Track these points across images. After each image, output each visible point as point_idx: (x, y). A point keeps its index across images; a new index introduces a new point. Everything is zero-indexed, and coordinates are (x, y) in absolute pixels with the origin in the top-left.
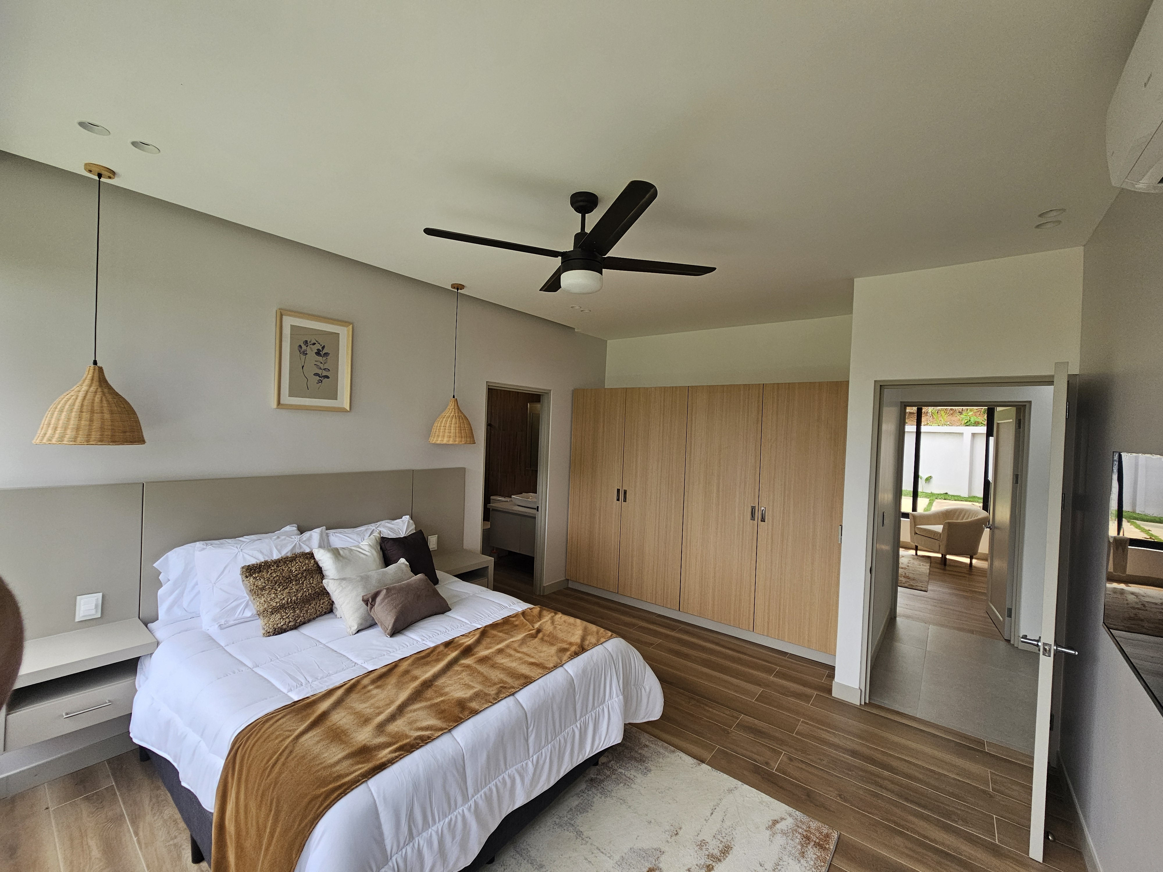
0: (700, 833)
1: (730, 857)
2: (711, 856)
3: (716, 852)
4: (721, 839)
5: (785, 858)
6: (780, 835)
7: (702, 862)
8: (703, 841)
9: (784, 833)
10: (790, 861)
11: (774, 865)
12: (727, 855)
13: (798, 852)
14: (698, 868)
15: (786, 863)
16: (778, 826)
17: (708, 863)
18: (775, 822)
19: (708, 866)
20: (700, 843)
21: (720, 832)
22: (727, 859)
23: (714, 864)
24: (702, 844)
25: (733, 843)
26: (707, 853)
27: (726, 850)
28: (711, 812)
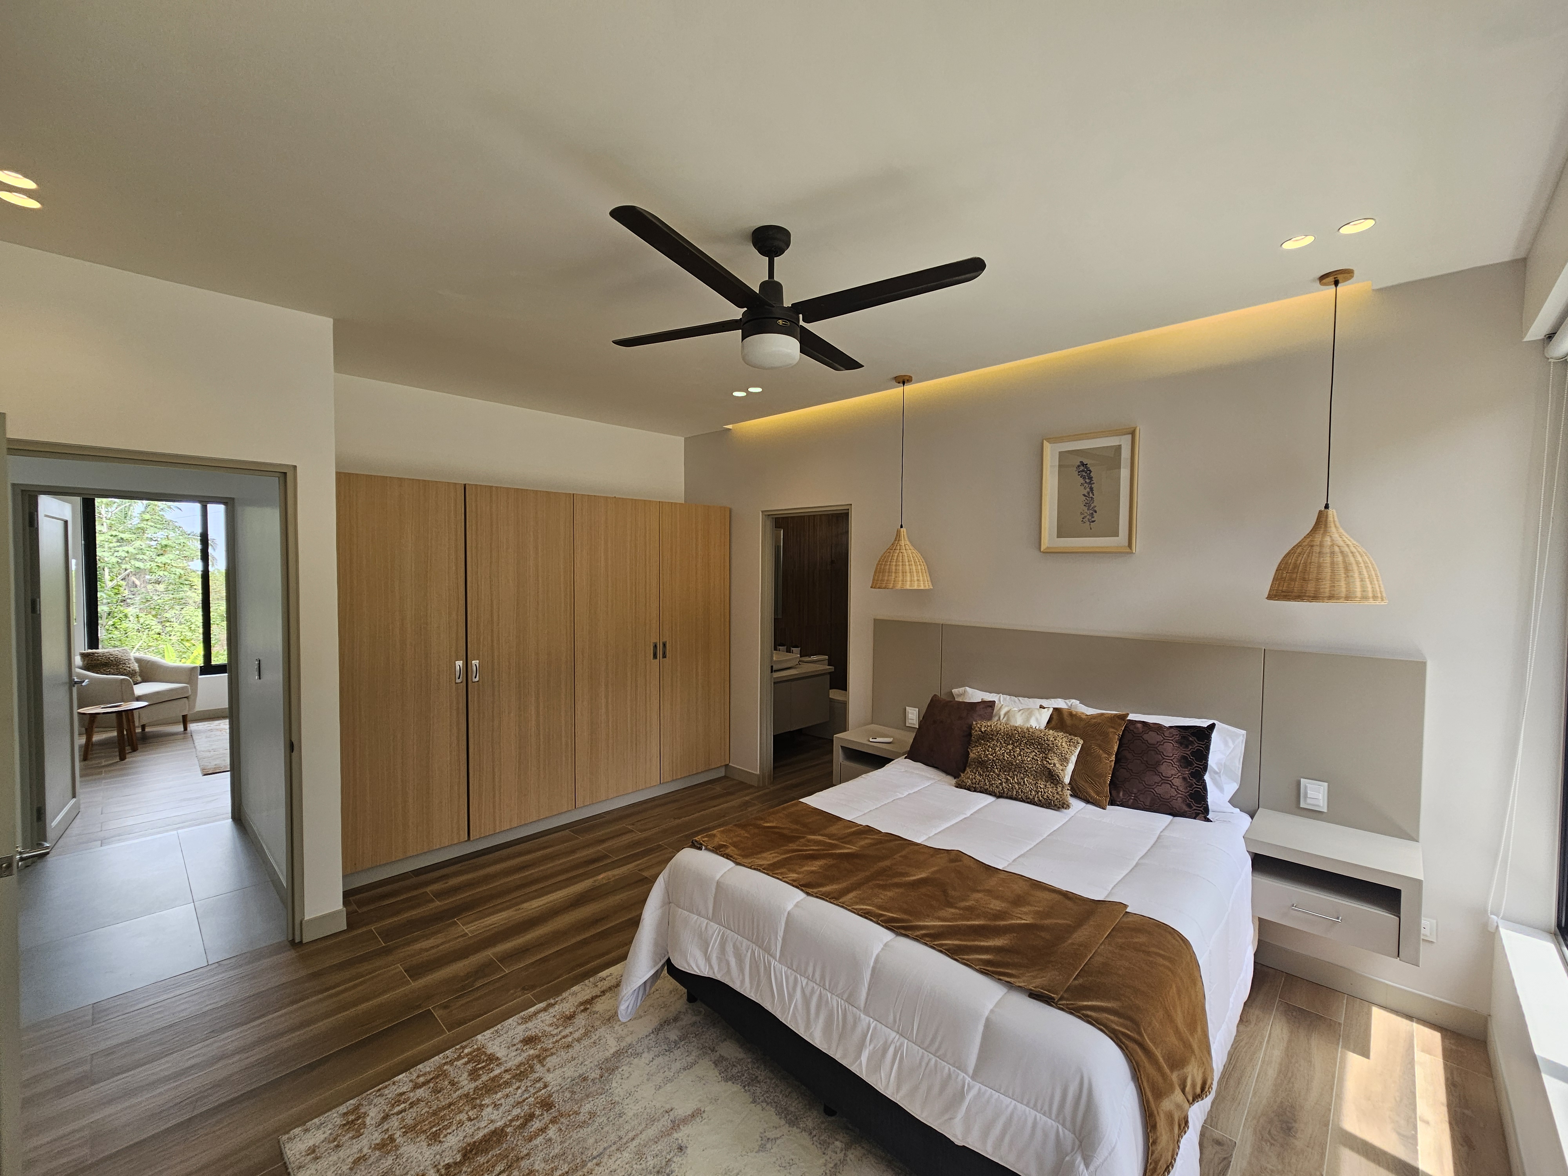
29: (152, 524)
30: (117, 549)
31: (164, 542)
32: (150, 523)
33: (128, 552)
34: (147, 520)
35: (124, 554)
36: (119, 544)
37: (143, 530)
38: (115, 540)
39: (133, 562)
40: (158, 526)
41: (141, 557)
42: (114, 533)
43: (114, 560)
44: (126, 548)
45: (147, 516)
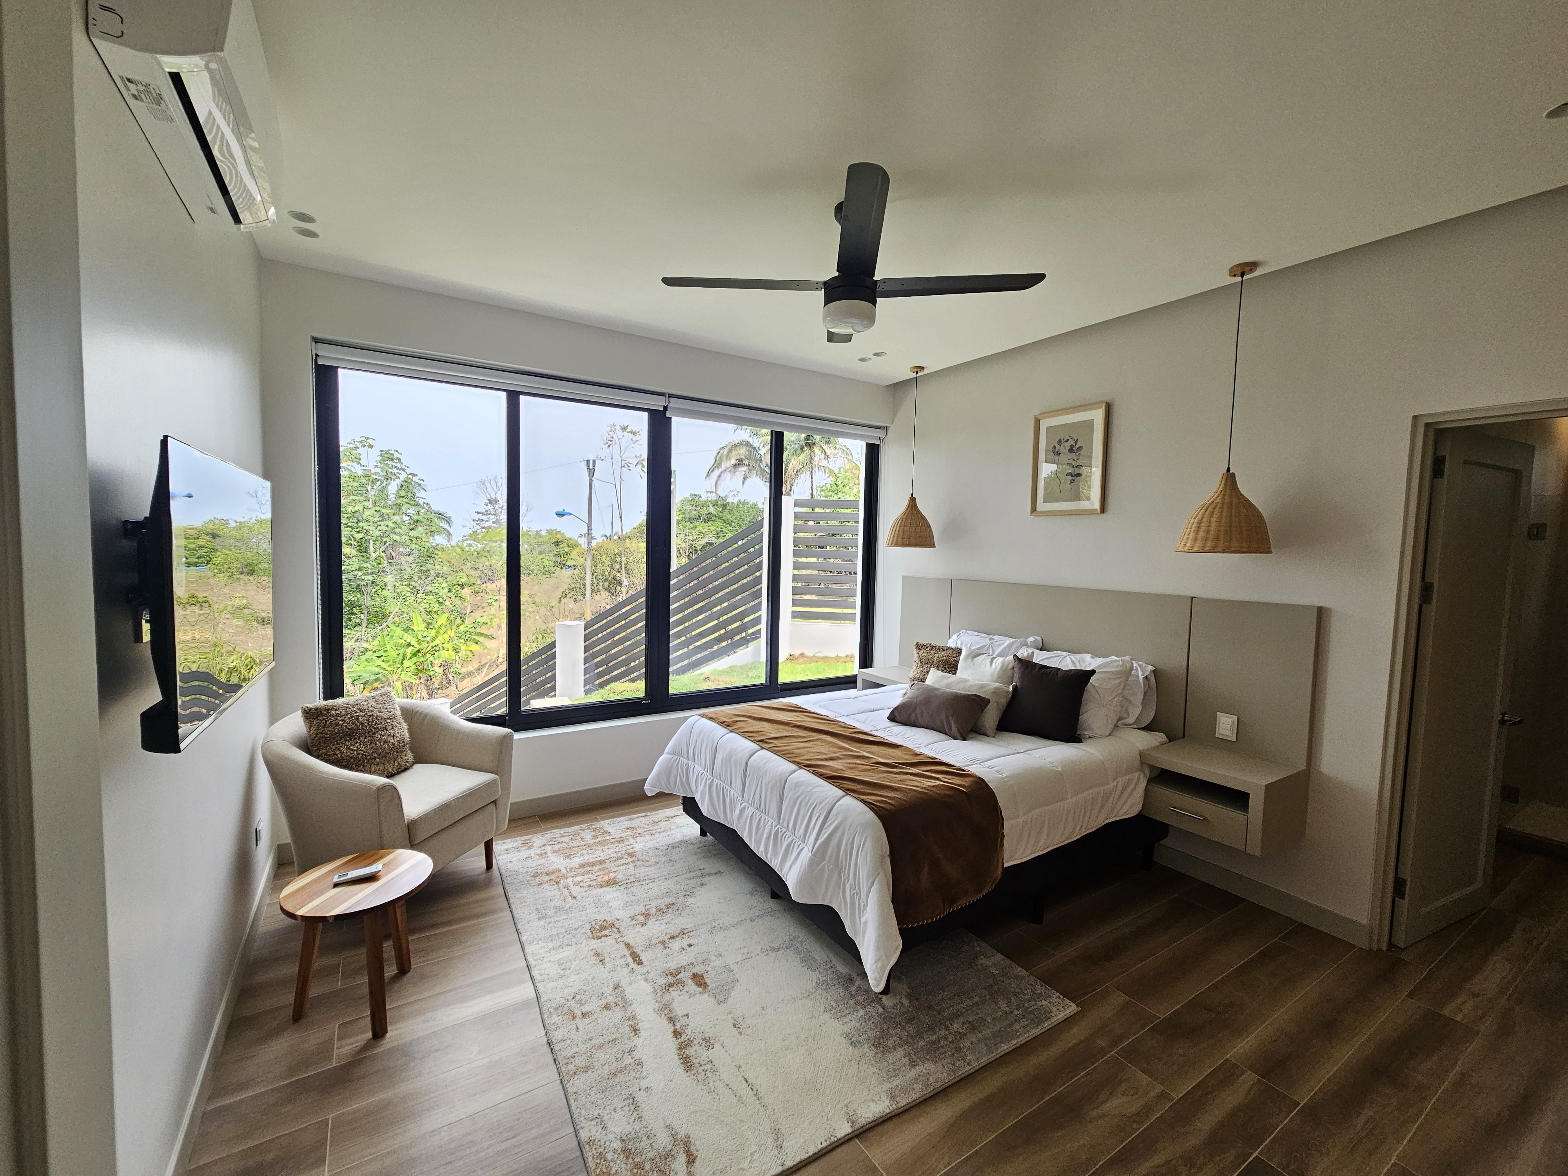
0: (725, 1049)
1: (677, 1062)
2: (688, 1044)
3: (690, 1051)
4: (705, 1067)
5: (637, 1126)
6: (670, 1147)
7: (688, 1031)
8: (711, 1047)
9: (668, 1156)
10: (628, 1129)
11: (638, 1104)
12: (682, 1061)
13: (633, 1150)
14: (685, 1024)
15: (632, 1120)
16: (682, 1158)
17: (684, 1036)
18: (691, 1160)
19: (680, 1034)
20: (712, 1042)
21: (715, 1072)
22: (677, 1057)
23: (679, 1041)
24: (708, 1043)
25: (692, 1077)
26: (695, 1042)
27: (687, 1063)
28: (750, 1082)
29: (407, 501)
30: (380, 523)
31: (416, 518)
32: (405, 500)
33: (387, 526)
34: (403, 497)
35: (385, 528)
36: (381, 519)
37: (399, 506)
38: (378, 514)
39: (391, 535)
40: (411, 502)
41: (397, 530)
42: (378, 508)
43: (378, 533)
44: (386, 523)
45: (402, 493)
